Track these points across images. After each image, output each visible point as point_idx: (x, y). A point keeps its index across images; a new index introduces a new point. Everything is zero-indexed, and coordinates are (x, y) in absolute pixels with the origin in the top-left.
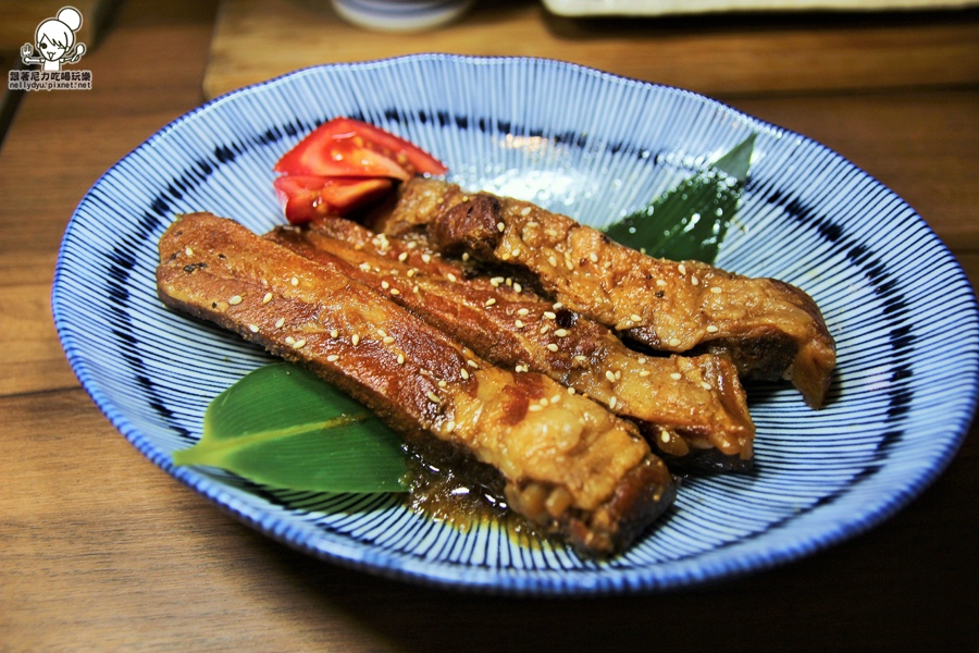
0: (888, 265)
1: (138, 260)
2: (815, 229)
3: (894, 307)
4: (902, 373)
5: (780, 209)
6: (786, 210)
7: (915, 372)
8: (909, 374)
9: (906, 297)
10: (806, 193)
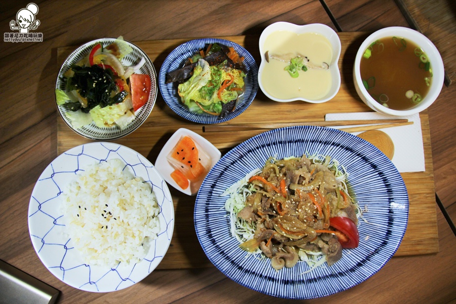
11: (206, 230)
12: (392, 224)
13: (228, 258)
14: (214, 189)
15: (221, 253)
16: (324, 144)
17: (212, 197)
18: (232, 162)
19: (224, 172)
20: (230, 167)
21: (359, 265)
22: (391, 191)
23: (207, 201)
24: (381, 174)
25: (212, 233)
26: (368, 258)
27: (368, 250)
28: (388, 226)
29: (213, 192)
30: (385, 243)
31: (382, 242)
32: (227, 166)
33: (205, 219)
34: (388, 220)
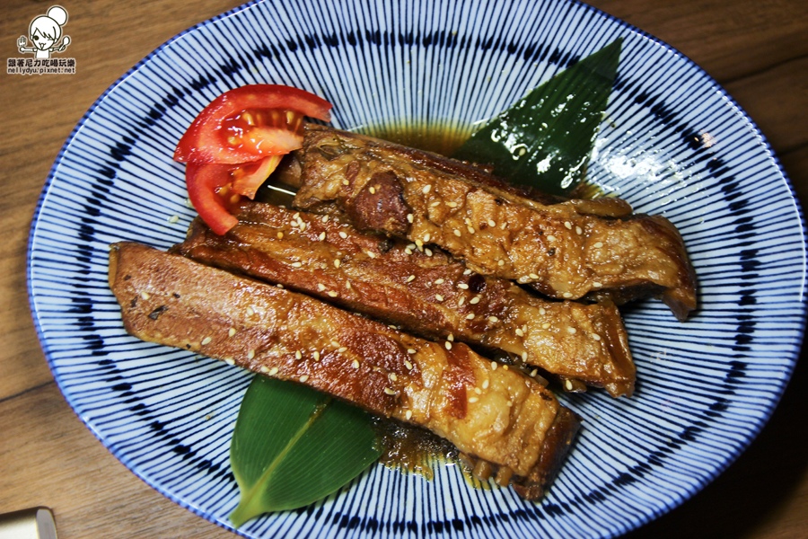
0: (741, 184)
1: (93, 298)
2: (678, 135)
3: (745, 227)
4: (748, 298)
5: (647, 111)
6: (652, 111)
7: (759, 300)
8: (753, 301)
9: (755, 220)
10: (672, 97)
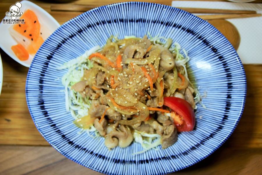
11: (39, 101)
12: (229, 109)
13: (59, 132)
14: (51, 61)
15: (52, 126)
16: (166, 26)
17: (48, 68)
18: (71, 35)
19: (61, 45)
20: (68, 40)
21: (193, 148)
22: (230, 76)
23: (42, 72)
24: (221, 58)
25: (45, 105)
26: (202, 142)
27: (203, 135)
28: (225, 111)
29: (50, 64)
30: (220, 128)
31: (218, 126)
32: (64, 39)
33: (38, 90)
34: (225, 105)
